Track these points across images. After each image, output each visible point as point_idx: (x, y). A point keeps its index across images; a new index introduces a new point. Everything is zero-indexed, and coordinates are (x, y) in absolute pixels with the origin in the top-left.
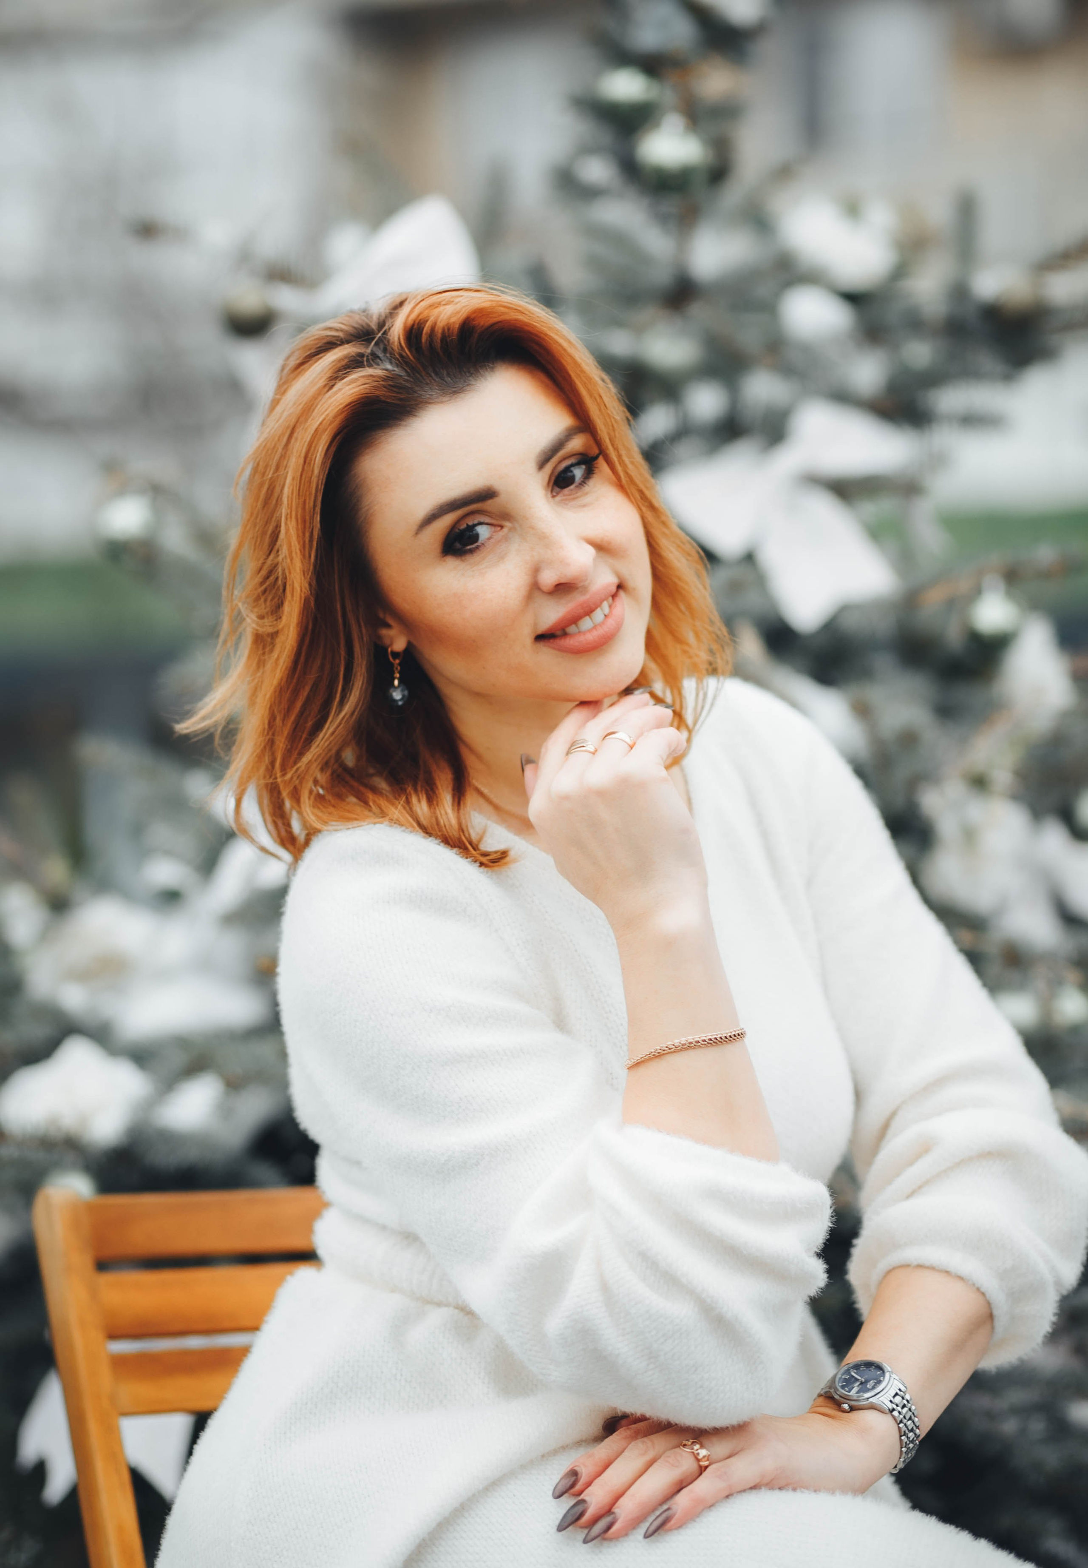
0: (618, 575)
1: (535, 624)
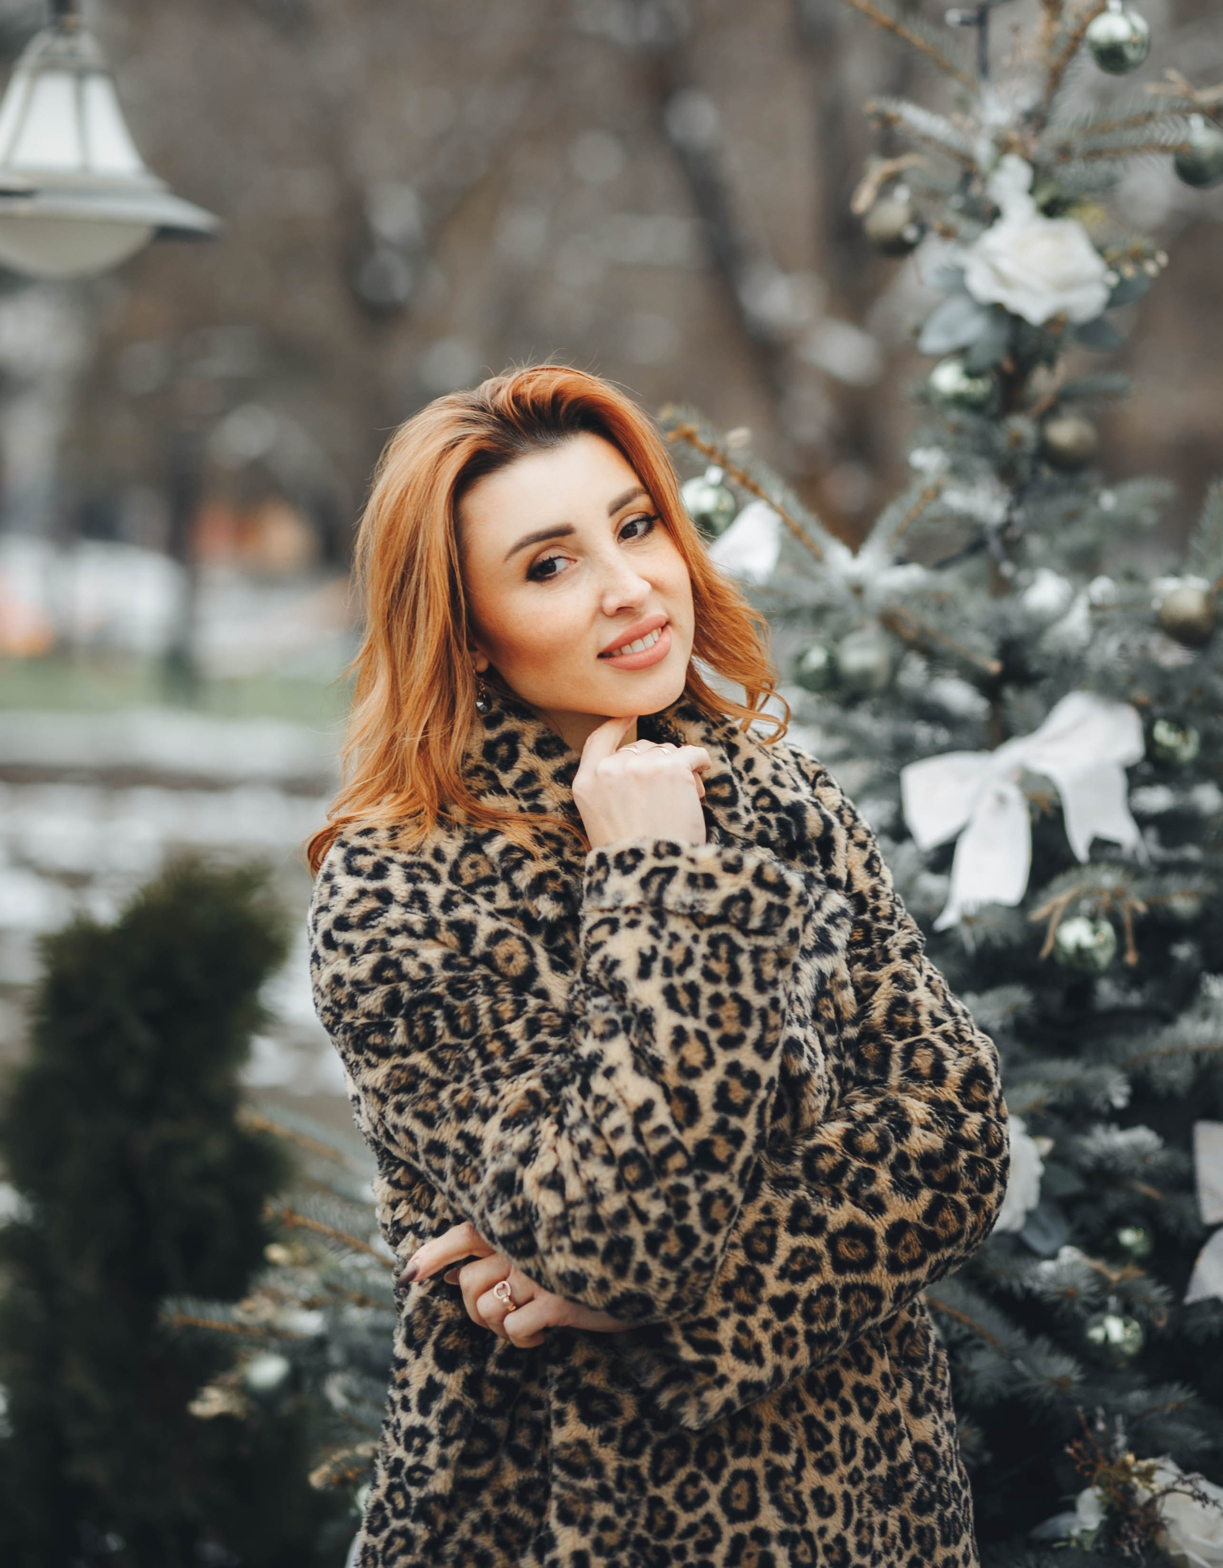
0: (668, 612)
1: (598, 642)
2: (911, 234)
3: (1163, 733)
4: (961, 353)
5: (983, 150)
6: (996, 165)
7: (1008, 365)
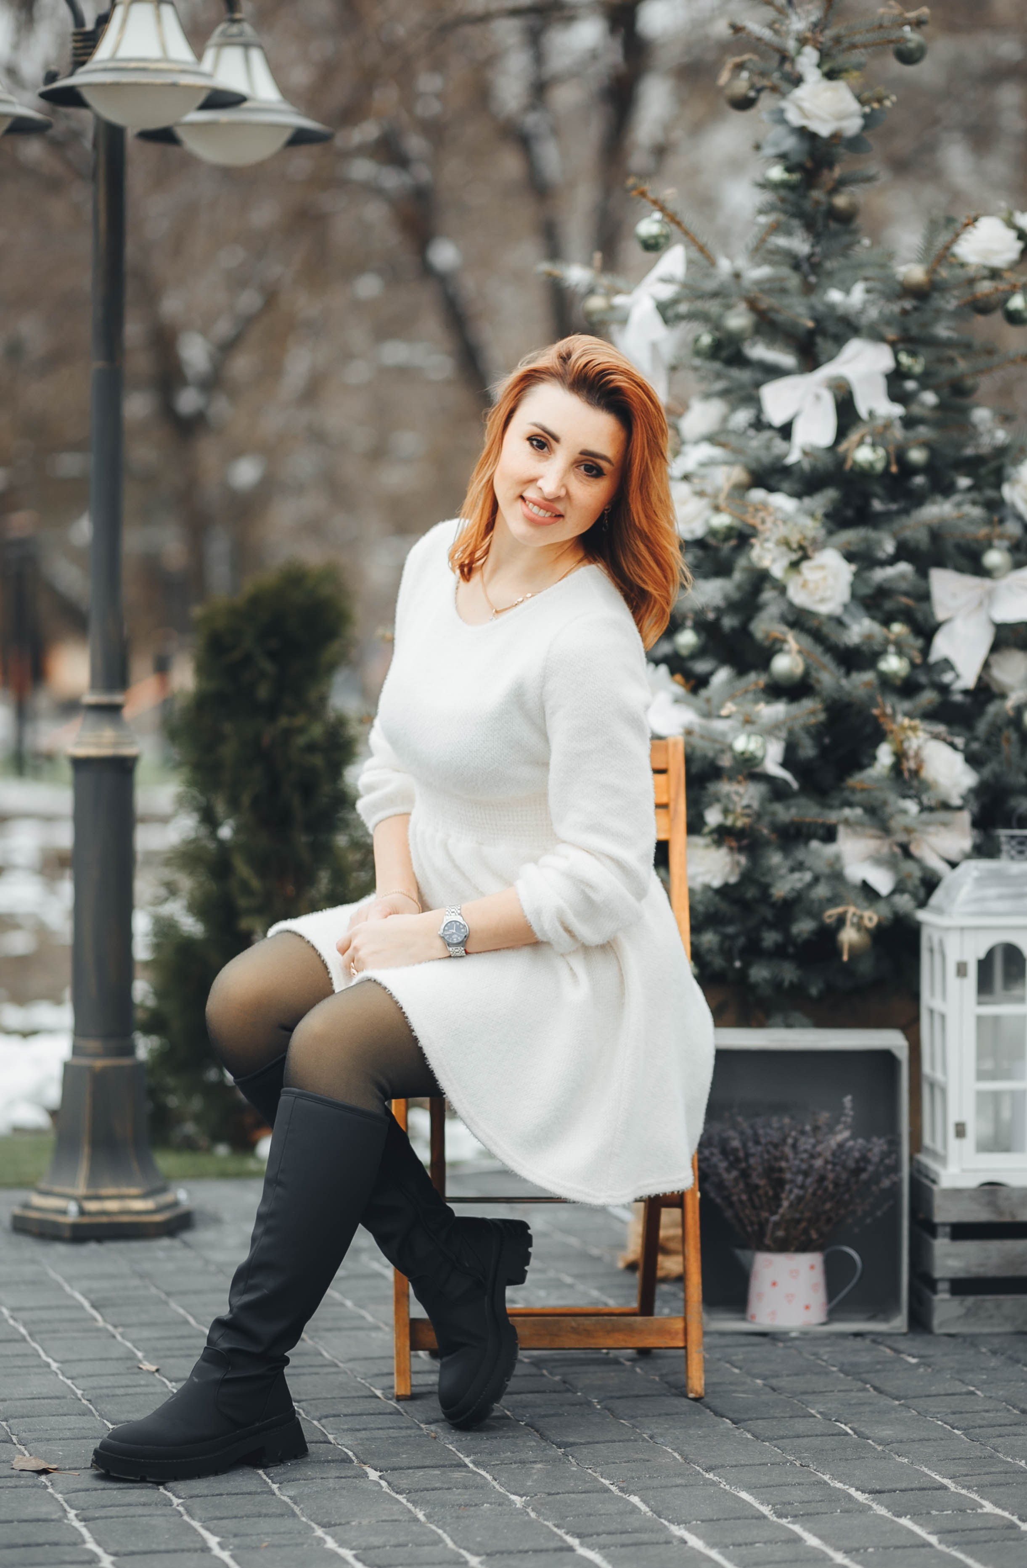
2: (752, 94)
3: (905, 359)
4: (783, 157)
5: (791, 45)
6: (799, 53)
7: (809, 164)
